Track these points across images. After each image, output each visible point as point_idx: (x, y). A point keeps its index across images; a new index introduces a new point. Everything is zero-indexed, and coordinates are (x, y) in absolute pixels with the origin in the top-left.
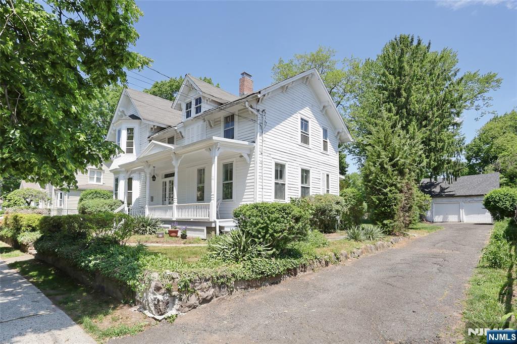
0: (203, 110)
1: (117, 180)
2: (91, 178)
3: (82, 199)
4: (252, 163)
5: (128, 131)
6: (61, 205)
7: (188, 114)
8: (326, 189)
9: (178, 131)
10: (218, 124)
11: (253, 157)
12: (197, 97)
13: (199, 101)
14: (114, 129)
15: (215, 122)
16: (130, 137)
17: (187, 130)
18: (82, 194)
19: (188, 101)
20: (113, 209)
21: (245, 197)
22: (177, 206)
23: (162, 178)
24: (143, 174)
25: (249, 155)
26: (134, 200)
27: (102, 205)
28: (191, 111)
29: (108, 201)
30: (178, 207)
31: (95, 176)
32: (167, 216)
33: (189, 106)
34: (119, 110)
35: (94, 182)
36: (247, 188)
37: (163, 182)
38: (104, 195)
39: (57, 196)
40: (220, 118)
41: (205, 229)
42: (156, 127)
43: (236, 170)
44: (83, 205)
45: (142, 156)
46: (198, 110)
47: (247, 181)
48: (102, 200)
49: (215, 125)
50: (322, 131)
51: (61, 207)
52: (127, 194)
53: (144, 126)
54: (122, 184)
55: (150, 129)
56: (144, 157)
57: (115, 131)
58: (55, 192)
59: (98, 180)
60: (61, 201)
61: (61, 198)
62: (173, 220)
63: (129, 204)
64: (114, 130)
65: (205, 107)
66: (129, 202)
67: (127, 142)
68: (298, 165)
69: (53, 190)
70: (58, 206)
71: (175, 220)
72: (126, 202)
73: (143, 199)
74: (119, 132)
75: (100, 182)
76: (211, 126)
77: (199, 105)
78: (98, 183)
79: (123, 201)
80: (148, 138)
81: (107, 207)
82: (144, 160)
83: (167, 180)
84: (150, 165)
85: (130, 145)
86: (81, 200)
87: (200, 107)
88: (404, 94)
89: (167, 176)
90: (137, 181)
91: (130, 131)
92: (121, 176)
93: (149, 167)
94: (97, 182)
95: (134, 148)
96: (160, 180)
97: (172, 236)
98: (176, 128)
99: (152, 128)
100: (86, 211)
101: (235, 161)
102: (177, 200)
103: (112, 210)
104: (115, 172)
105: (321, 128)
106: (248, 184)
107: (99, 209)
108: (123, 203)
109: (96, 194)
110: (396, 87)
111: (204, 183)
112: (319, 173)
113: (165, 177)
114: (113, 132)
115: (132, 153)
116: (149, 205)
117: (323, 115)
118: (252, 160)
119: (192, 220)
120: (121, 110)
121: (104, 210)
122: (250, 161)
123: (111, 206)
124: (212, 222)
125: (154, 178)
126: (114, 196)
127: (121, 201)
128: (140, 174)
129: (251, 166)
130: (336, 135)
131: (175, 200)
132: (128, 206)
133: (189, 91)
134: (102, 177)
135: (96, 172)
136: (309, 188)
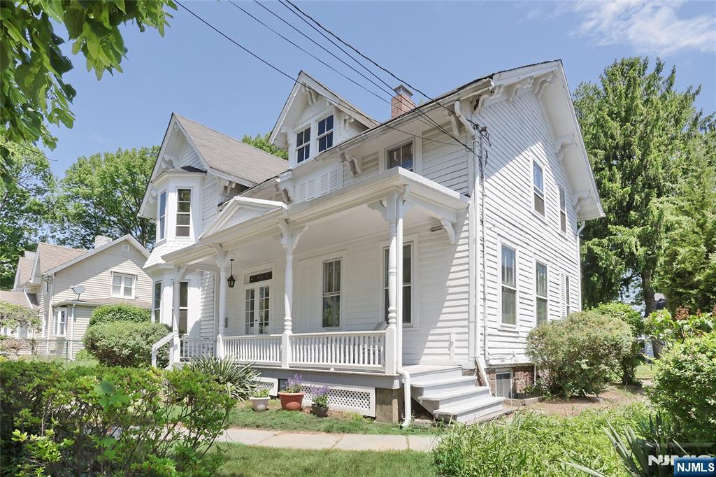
0: (336, 141)
1: (158, 289)
2: (116, 289)
3: (95, 322)
4: (461, 242)
5: (180, 194)
6: (62, 333)
7: (303, 154)
8: (566, 305)
9: (282, 187)
10: (372, 166)
11: (465, 228)
12: (323, 115)
13: (326, 124)
14: (154, 195)
15: (364, 164)
16: (184, 206)
17: (298, 187)
18: (93, 314)
19: (301, 127)
20: (151, 341)
21: (442, 317)
22: (291, 337)
23: (245, 284)
24: (208, 274)
25: (454, 225)
26: (190, 325)
27: (128, 333)
28: (308, 147)
29: (141, 326)
30: (295, 342)
31: (123, 285)
32: (267, 358)
33: (304, 136)
34: (163, 158)
35: (121, 295)
36: (448, 297)
37: (248, 291)
38: (134, 314)
39: (57, 317)
40: (377, 153)
41: (372, 392)
42: (234, 186)
43: (420, 260)
44: (92, 333)
45: (211, 233)
46: (325, 143)
47: (449, 283)
48: (130, 324)
49: (363, 170)
50: (558, 192)
51: (62, 336)
52: (177, 313)
53: (210, 185)
54: (168, 294)
55: (222, 189)
56: (214, 235)
57: (155, 198)
58: (53, 311)
59: (128, 291)
60: (62, 325)
61: (63, 320)
62: (283, 367)
63: (182, 331)
64: (153, 198)
65: (341, 134)
66: (182, 329)
67: (178, 215)
68: (531, 254)
69: (50, 307)
70: (59, 335)
71: (288, 368)
72: (176, 328)
73: (208, 323)
74: (164, 197)
75: (130, 294)
76: (355, 173)
77: (326, 133)
78: (126, 297)
79: (170, 325)
80: (219, 205)
81: (138, 338)
82: (215, 241)
83: (257, 286)
84: (227, 252)
85: (183, 220)
86: (93, 323)
87: (330, 136)
88: (638, 152)
89: (254, 279)
90: (196, 289)
91: (184, 195)
92: (166, 279)
93: (225, 256)
94: (125, 294)
95: (191, 226)
96: (242, 287)
97: (289, 409)
98: (278, 180)
99: (226, 188)
100: (98, 344)
101: (416, 242)
102: (290, 323)
103: (148, 343)
104: (155, 272)
105: (557, 187)
106: (451, 290)
107: (122, 342)
108: (170, 330)
109: (120, 313)
110: (622, 142)
111: (338, 289)
112: (557, 273)
113: (250, 282)
114: (151, 201)
115: (188, 235)
116: (226, 334)
117: (559, 162)
118: (463, 235)
119: (332, 370)
120: (167, 159)
121: (132, 343)
122: (458, 239)
123: (148, 336)
124: (392, 378)
125: (231, 281)
126: (153, 317)
127: (166, 326)
128: (202, 273)
129: (459, 249)
130: (574, 204)
131: (288, 325)
132: (180, 337)
133: (305, 108)
134: (133, 287)
135: (123, 278)
136: (546, 300)
